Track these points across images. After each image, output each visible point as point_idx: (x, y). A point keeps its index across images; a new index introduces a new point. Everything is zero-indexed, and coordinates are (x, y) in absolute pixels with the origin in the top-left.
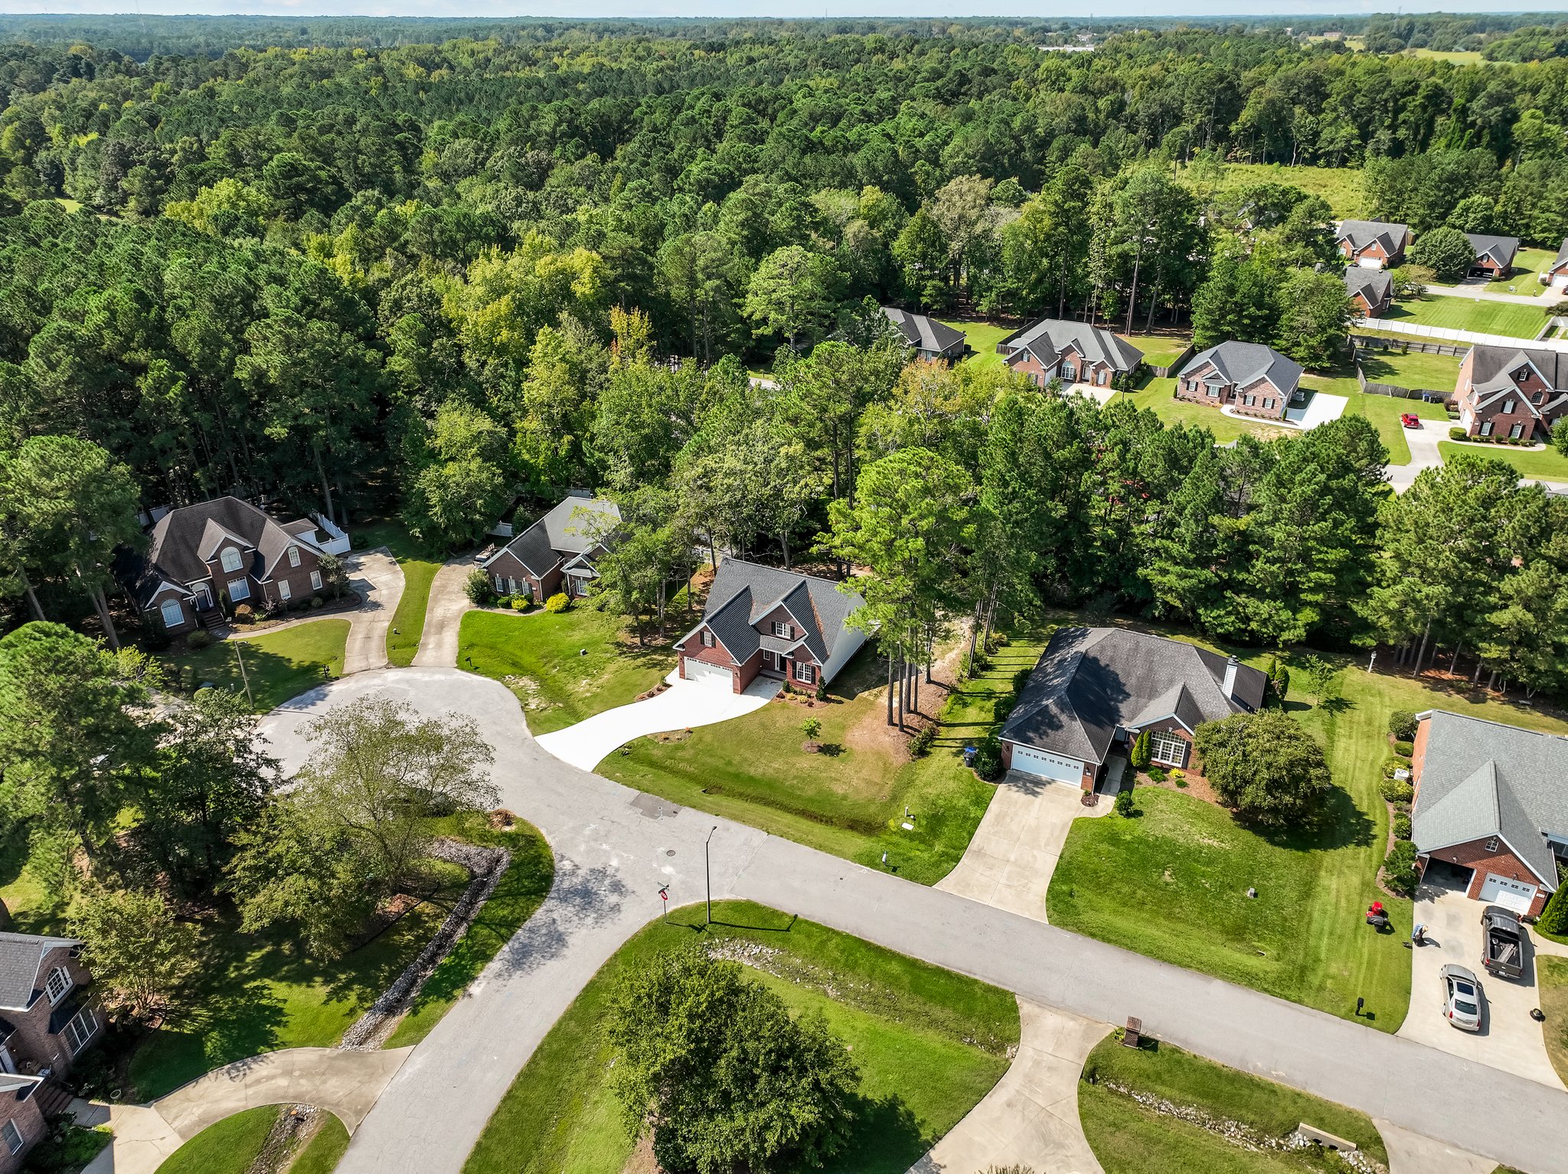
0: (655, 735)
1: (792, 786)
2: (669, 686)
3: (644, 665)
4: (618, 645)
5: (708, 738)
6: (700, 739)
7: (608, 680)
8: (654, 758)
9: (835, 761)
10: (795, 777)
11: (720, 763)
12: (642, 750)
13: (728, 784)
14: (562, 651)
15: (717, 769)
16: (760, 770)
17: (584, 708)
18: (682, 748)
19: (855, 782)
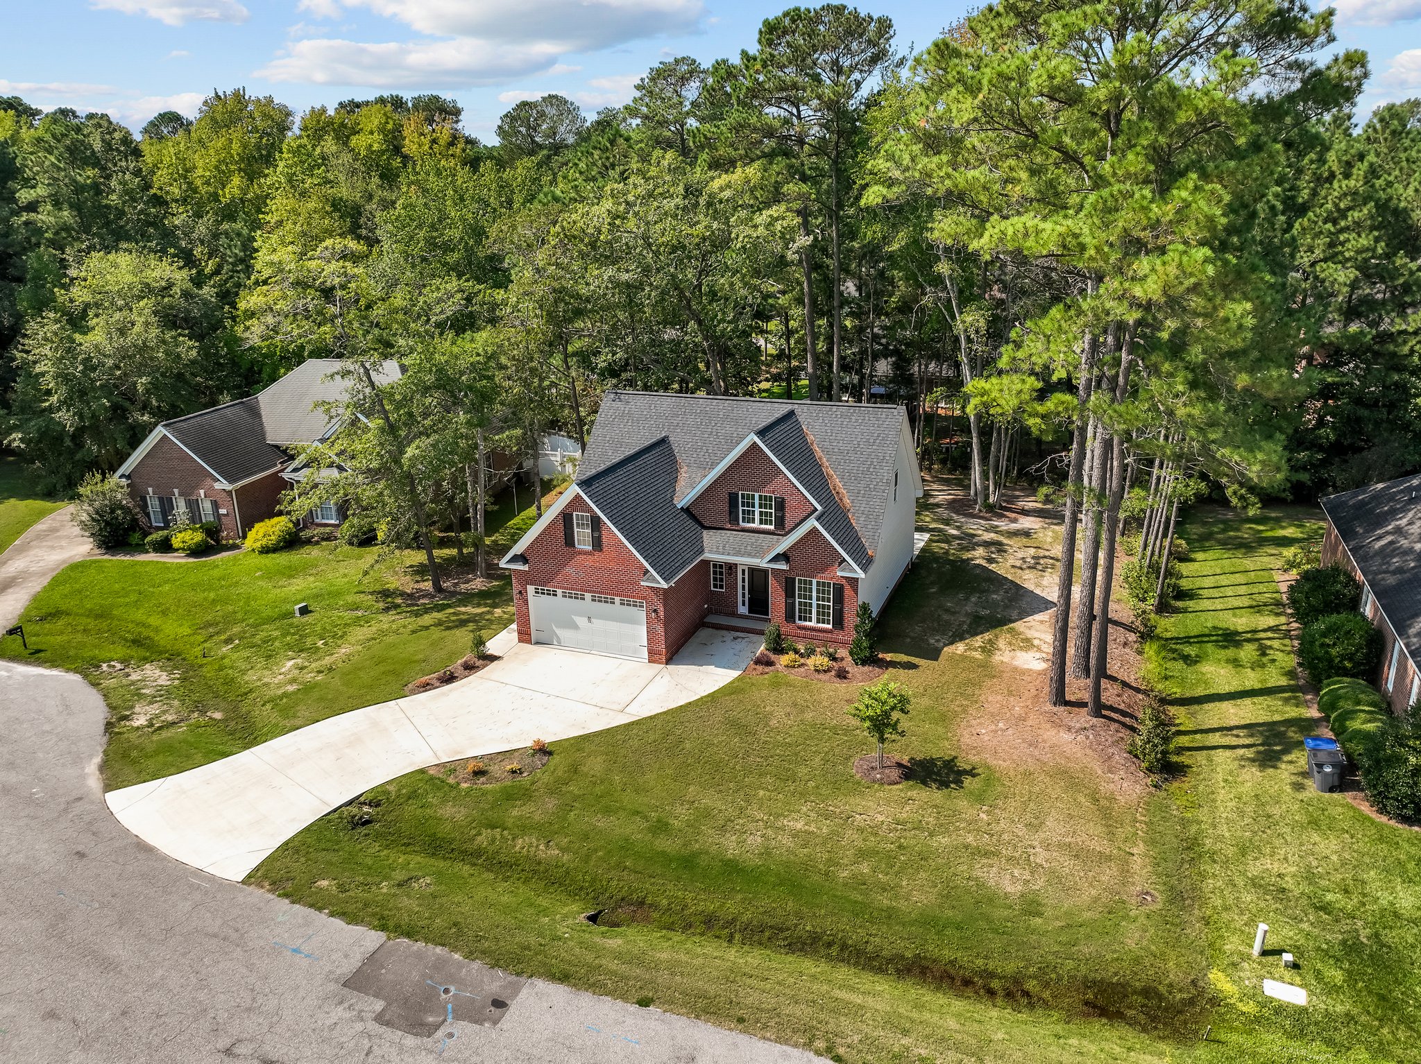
0: (450, 768)
1: (859, 882)
2: (493, 658)
3: (439, 623)
4: (386, 594)
5: (595, 765)
6: (574, 769)
7: (349, 657)
8: (445, 830)
9: (960, 802)
10: (862, 854)
11: (634, 830)
12: (411, 809)
13: (666, 891)
14: (256, 612)
15: (626, 846)
16: (754, 841)
17: (275, 717)
18: (525, 795)
19: (1040, 856)
